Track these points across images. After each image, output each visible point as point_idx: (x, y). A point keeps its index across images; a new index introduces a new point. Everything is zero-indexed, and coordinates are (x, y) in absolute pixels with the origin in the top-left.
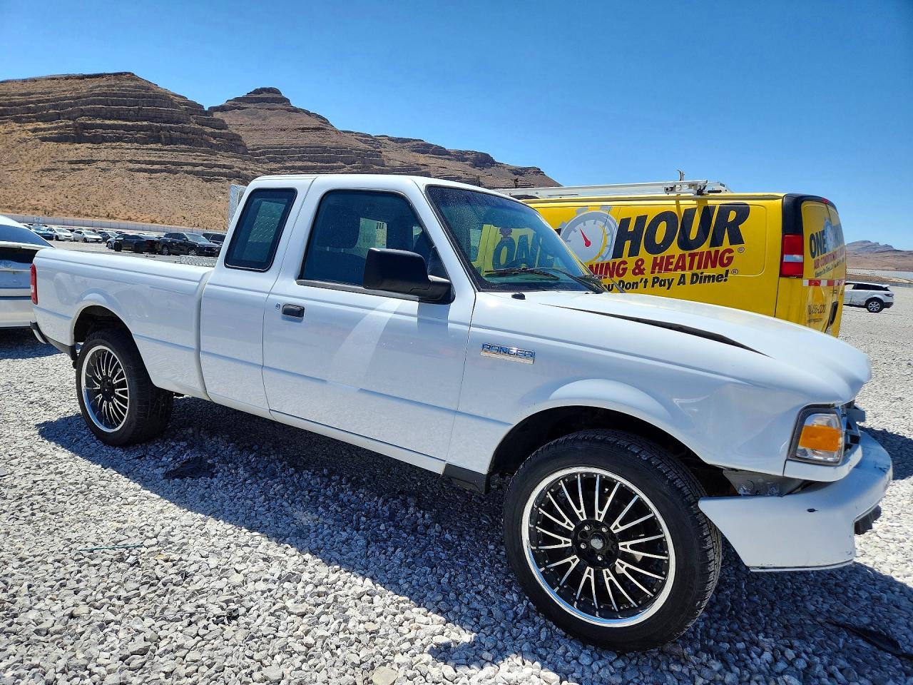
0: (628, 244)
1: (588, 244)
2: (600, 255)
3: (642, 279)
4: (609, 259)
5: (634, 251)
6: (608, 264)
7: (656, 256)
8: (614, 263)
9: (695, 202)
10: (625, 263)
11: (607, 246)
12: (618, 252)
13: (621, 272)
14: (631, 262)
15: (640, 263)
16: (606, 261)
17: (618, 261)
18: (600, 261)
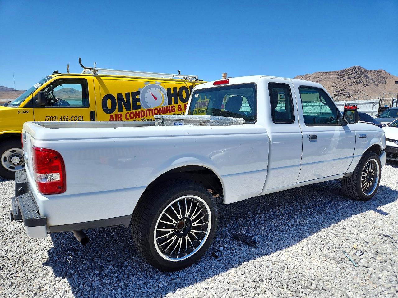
0: (173, 98)
1: (156, 98)
2: (162, 103)
3: (182, 113)
4: (167, 105)
5: (176, 102)
6: (167, 107)
7: (185, 103)
8: (170, 107)
9: (191, 83)
10: (174, 106)
11: (165, 99)
12: (170, 102)
13: (173, 110)
14: (176, 106)
15: (180, 106)
16: (166, 106)
17: (171, 106)
18: (163, 106)
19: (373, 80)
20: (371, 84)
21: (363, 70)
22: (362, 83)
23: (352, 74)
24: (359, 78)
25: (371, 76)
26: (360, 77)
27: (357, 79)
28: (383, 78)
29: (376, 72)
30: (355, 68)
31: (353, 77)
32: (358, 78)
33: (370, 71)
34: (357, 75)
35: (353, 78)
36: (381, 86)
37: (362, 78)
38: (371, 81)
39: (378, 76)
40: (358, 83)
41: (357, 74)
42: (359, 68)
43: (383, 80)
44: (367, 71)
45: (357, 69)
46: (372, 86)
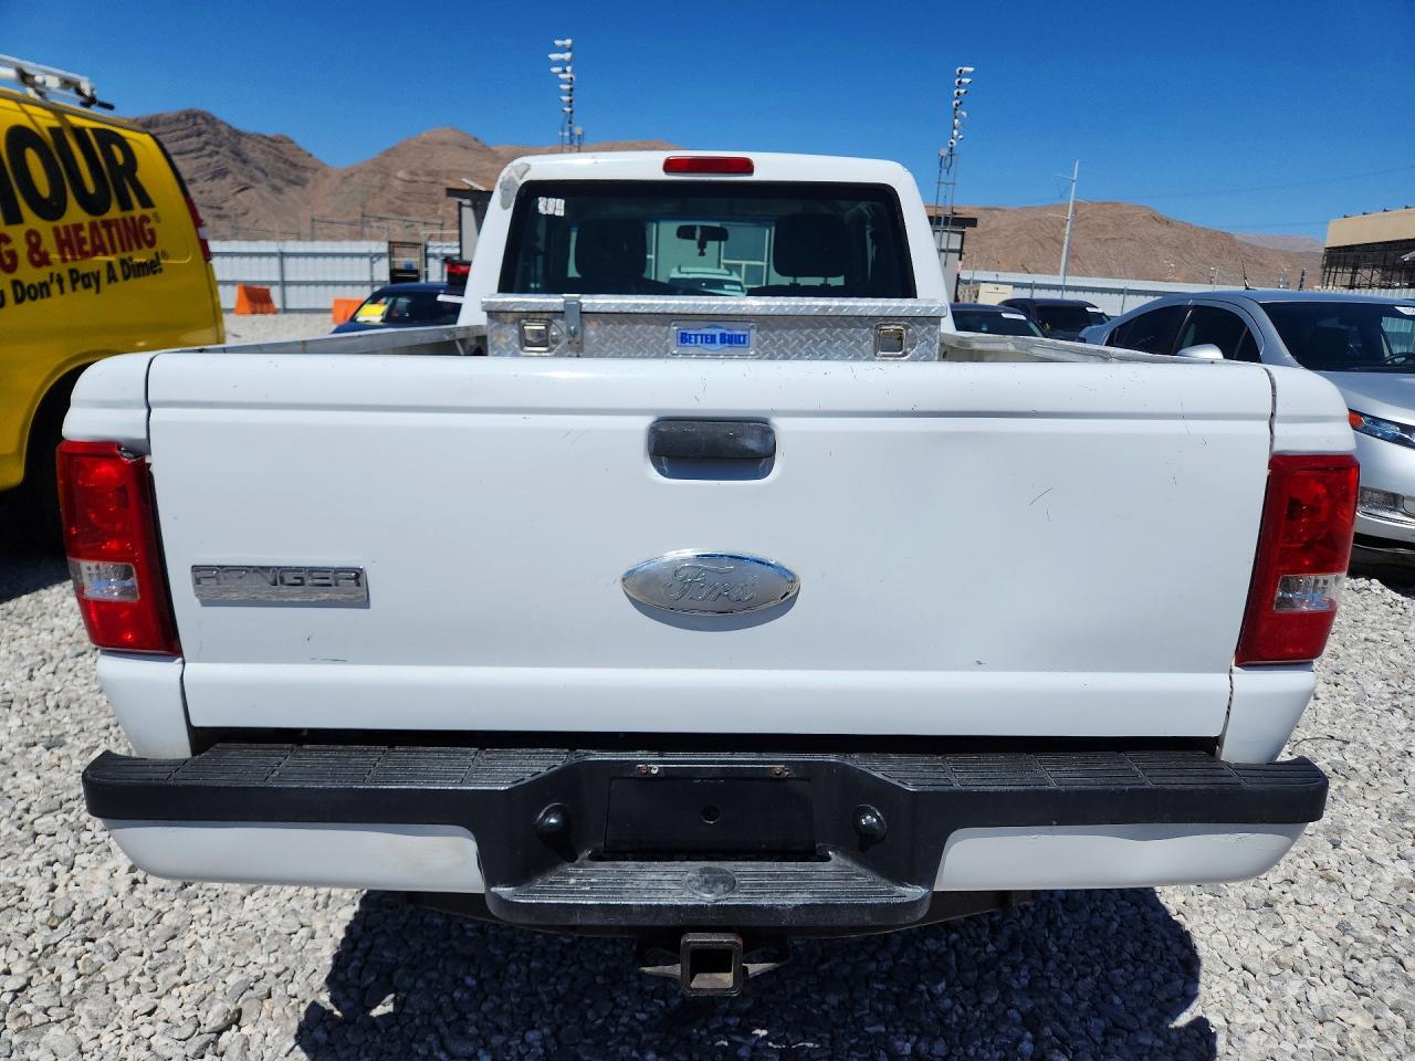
3: (52, 275)
7: (54, 224)
9: (50, 115)
13: (7, 260)
14: (18, 238)
15: (33, 239)
19: (263, 171)
20: (258, 185)
21: (223, 129)
22: (229, 179)
23: (187, 136)
24: (216, 158)
25: (255, 153)
26: (217, 153)
27: (208, 160)
28: (294, 165)
29: (266, 142)
30: (191, 116)
31: (192, 151)
32: (210, 155)
33: (249, 136)
34: (207, 143)
35: (194, 155)
36: (292, 193)
37: (224, 158)
38: (259, 175)
39: (278, 158)
40: (214, 176)
41: (203, 138)
42: (210, 120)
43: (293, 174)
44: (237, 134)
45: (200, 120)
46: (263, 188)
